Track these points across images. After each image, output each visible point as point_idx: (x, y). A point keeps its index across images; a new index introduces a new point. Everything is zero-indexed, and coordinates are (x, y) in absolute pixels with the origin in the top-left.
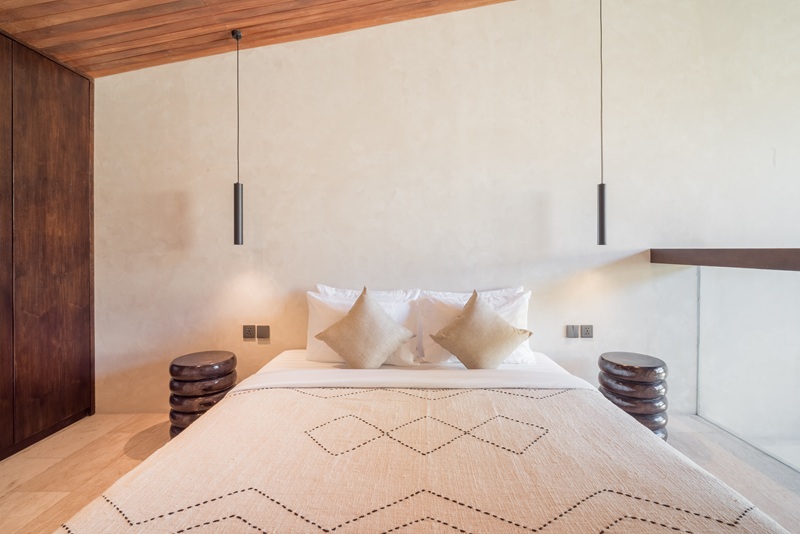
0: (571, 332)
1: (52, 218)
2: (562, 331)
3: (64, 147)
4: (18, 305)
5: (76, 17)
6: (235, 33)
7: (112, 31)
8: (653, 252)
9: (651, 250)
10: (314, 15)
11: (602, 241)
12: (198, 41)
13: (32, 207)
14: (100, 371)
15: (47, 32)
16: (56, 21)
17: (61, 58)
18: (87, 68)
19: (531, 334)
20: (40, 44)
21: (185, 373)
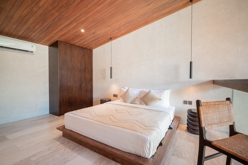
0: (185, 102)
1: (87, 74)
2: (182, 102)
3: (88, 62)
4: (82, 88)
5: (88, 42)
6: (111, 38)
7: (93, 43)
8: (213, 81)
9: (213, 80)
10: (123, 32)
11: (191, 78)
12: (105, 41)
13: (84, 73)
14: (94, 100)
15: (85, 45)
16: (85, 43)
17: (88, 48)
18: (91, 48)
19: (161, 99)
20: (85, 47)
21: (102, 101)
